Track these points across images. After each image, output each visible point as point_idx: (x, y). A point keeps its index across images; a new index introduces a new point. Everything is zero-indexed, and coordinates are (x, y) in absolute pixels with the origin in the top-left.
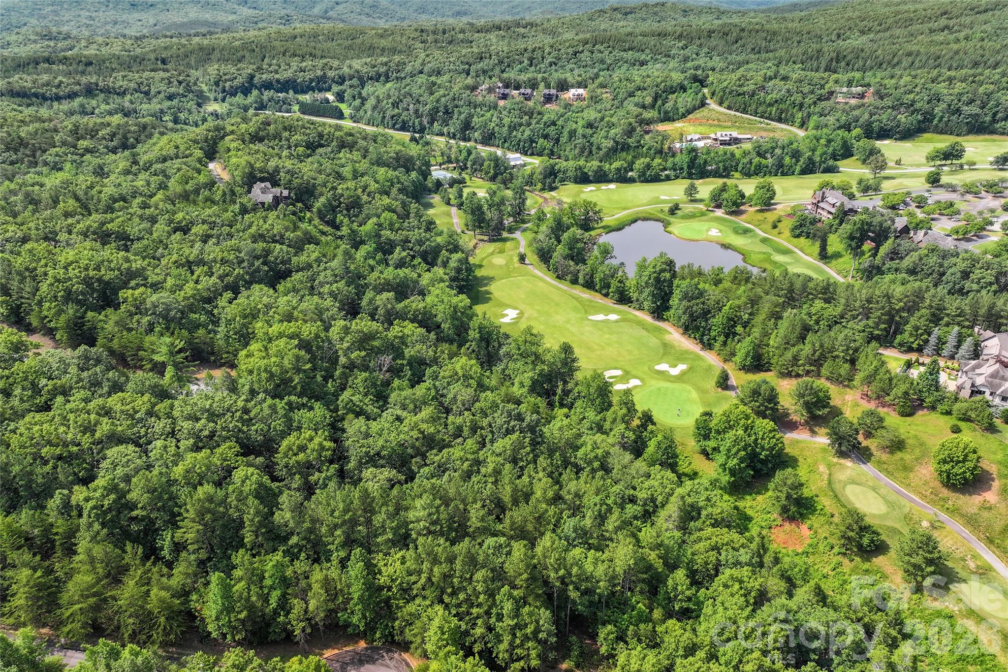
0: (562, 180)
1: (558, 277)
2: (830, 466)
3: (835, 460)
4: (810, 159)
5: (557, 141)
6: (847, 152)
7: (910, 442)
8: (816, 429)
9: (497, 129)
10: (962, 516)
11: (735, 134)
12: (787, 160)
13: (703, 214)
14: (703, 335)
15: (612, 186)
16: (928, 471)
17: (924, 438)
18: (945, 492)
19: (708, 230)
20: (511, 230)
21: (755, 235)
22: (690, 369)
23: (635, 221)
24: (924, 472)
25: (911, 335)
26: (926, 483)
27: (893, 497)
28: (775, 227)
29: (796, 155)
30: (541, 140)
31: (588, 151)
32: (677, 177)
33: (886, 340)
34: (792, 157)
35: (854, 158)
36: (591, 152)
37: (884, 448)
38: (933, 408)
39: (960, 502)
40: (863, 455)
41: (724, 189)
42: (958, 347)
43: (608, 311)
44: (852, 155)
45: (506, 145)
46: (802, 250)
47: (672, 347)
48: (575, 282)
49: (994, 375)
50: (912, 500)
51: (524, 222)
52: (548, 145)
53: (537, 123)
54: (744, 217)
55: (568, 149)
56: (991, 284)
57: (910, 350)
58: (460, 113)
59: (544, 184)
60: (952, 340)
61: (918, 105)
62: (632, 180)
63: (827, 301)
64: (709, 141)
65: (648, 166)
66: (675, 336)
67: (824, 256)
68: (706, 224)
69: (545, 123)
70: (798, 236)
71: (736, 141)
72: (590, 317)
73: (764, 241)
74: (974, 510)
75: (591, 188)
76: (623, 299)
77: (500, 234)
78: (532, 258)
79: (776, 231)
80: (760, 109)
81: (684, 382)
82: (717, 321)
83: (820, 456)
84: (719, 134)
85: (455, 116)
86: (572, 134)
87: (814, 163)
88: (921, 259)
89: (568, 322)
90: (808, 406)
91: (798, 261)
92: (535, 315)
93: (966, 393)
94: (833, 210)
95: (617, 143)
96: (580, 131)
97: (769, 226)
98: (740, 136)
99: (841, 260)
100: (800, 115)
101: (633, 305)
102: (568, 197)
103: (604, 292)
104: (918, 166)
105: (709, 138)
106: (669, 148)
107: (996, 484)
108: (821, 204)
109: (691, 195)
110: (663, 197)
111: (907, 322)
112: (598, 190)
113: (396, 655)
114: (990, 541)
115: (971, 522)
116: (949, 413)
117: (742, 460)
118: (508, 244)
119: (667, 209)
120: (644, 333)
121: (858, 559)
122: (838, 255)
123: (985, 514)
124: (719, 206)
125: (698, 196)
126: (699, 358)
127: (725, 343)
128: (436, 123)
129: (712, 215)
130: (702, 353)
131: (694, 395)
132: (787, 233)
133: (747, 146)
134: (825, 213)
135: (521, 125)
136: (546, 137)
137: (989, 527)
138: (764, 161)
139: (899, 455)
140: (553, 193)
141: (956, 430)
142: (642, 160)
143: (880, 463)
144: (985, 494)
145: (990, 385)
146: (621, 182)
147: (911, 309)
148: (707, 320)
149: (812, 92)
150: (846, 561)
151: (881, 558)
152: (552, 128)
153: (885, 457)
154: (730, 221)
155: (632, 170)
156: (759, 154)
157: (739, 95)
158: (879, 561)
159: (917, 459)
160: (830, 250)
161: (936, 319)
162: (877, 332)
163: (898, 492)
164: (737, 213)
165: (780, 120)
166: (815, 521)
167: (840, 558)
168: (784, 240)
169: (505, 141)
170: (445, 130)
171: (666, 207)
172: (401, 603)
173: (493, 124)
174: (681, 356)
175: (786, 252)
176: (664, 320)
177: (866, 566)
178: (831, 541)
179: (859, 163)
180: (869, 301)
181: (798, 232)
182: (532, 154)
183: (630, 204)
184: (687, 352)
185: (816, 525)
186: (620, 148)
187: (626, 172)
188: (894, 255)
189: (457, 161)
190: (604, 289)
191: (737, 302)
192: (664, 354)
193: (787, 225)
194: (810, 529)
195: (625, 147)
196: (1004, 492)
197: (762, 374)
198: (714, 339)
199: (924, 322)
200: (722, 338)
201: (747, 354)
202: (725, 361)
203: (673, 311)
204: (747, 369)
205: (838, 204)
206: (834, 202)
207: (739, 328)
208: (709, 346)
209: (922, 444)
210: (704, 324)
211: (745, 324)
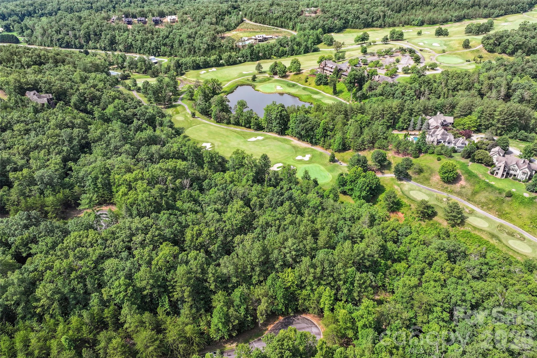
0: (186, 69)
1: (218, 122)
2: (399, 185)
3: (399, 182)
4: (306, 45)
5: (172, 47)
6: (319, 41)
7: (424, 168)
8: (383, 171)
9: (133, 42)
10: (455, 193)
11: (265, 36)
12: (296, 47)
13: (269, 79)
14: (312, 138)
15: (214, 69)
16: (436, 178)
17: (429, 165)
18: (446, 185)
19: (276, 87)
20: (175, 100)
21: (299, 87)
22: (313, 156)
23: (237, 87)
25: (402, 123)
26: (438, 183)
27: (428, 192)
28: (306, 81)
29: (299, 44)
30: (163, 47)
31: (193, 51)
32: (245, 61)
33: (393, 126)
34: (297, 45)
35: (323, 43)
36: (195, 52)
37: (415, 173)
38: (426, 152)
39: (453, 188)
40: (407, 178)
41: (276, 65)
42: (422, 125)
43: (256, 136)
44: (322, 42)
45: (142, 51)
46: (323, 91)
47: (298, 147)
48: (229, 123)
49: (443, 134)
50: (435, 192)
51: (179, 95)
52: (167, 49)
53: (157, 38)
54: (289, 78)
55: (180, 51)
56: (414, 96)
57: (403, 129)
58: (106, 35)
59: (177, 72)
60: (419, 122)
61: (342, 16)
62: (222, 65)
63: (362, 113)
64: (253, 40)
65: (230, 57)
66: (295, 142)
67: (336, 93)
68: (273, 85)
69: (163, 37)
70: (319, 85)
71: (266, 39)
72: (249, 140)
73: (304, 89)
74: (459, 190)
75: (203, 72)
76: (259, 128)
77: (171, 103)
78: (197, 114)
79: (308, 83)
80: (272, 22)
81: (313, 163)
82: (319, 130)
83: (392, 182)
84: (257, 36)
85: (103, 36)
86: (181, 43)
87: (308, 48)
88: (384, 89)
89: (239, 144)
90: (379, 162)
91: (324, 97)
92: (220, 144)
93: (435, 143)
94: (332, 70)
95: (208, 45)
96: (186, 41)
97: (304, 82)
98: (267, 37)
99: (343, 94)
100: (291, 23)
101: (266, 130)
102: (193, 77)
103: (247, 126)
104: (352, 45)
105: (252, 39)
106: (236, 46)
107: (463, 177)
108: (325, 68)
109: (259, 70)
110: (244, 73)
111: (400, 117)
112: (208, 72)
113: (299, 317)
114: (469, 200)
115: (460, 194)
116: (433, 153)
117: (368, 192)
118: (178, 108)
119: (251, 79)
120: (280, 143)
121: (427, 220)
122: (341, 92)
123: (463, 190)
124: (275, 74)
125: (263, 70)
126: (313, 150)
127: (324, 141)
128: (90, 42)
129: (273, 79)
130: (313, 147)
131: (322, 168)
132: (314, 84)
133: (272, 42)
134: (328, 72)
135: (147, 39)
136: (165, 45)
137: (466, 195)
138: (285, 49)
139: (422, 175)
140: (184, 77)
141: (439, 159)
142: (226, 54)
143: (416, 180)
144: (460, 182)
145: (443, 138)
146: (217, 66)
147: (401, 111)
148: (313, 132)
149: (294, 11)
150: (422, 223)
151: (436, 217)
152: (167, 40)
153: (417, 176)
154: (284, 81)
155: (221, 59)
156: (281, 46)
157: (260, 15)
158: (435, 219)
159: (430, 174)
160: (338, 89)
161: (411, 115)
162: (389, 124)
163: (429, 190)
164: (285, 76)
165: (282, 27)
166: (403, 210)
167: (420, 222)
168: (313, 87)
169: (140, 50)
170: (98, 45)
171: (250, 77)
172: (299, 292)
173: (130, 40)
174: (304, 151)
175: (317, 93)
176: (286, 135)
177: (431, 222)
178: (413, 216)
179: (326, 46)
180: (383, 111)
181: (319, 83)
182: (159, 56)
183: (229, 78)
184: (306, 148)
185: (405, 212)
186: (210, 48)
187: (219, 60)
188: (371, 88)
189: (118, 64)
190: (247, 124)
191: (326, 120)
192: (296, 152)
193: (313, 80)
194: (403, 213)
195: (214, 48)
196: (467, 180)
197: (347, 152)
198: (318, 140)
199: (407, 116)
200: (323, 139)
201: (339, 144)
202: (326, 149)
203: (290, 130)
204: (339, 151)
205: (334, 67)
206: (331, 66)
207: (329, 133)
208: (316, 144)
209: (429, 168)
210: (312, 133)
211: (331, 130)
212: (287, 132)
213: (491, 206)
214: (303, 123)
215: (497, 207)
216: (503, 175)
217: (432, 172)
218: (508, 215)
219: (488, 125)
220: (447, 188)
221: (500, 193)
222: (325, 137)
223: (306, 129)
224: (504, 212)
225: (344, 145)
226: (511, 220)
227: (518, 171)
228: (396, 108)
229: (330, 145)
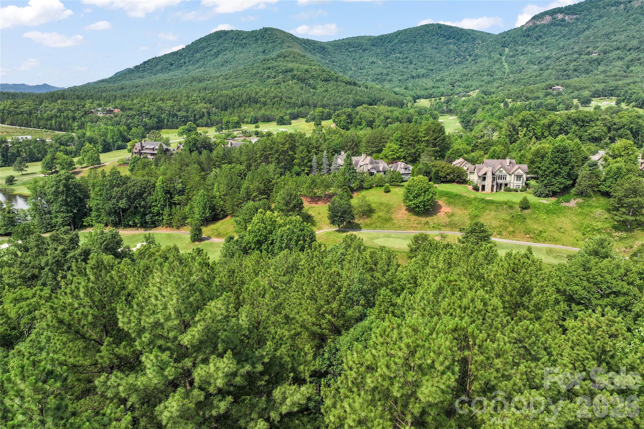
3: (344, 234)
7: (373, 206)
10: (445, 226)
14: (144, 215)
16: (402, 214)
17: (377, 200)
18: (423, 220)
24: (400, 216)
25: (299, 166)
26: (409, 220)
37: (362, 216)
38: (360, 188)
39: (436, 221)
40: (352, 227)
41: (53, 157)
49: (371, 163)
54: (81, 174)
60: (325, 161)
61: (152, 113)
74: (447, 220)
84: (15, 138)
93: (367, 175)
94: (156, 152)
100: (76, 124)
104: (175, 140)
107: (441, 203)
108: (142, 150)
109: (20, 169)
123: (454, 218)
124: (54, 172)
125: (29, 171)
130: (148, 232)
139: (375, 216)
141: (387, 191)
143: (368, 226)
144: (442, 210)
145: (374, 168)
149: (78, 109)
153: (368, 221)
159: (388, 212)
171: (2, 181)
176: (85, 227)
184: (134, 236)
196: (449, 204)
197: (221, 221)
198: (158, 214)
199: (305, 153)
200: (167, 209)
201: (204, 208)
202: (178, 228)
203: (93, 214)
204: (207, 221)
205: (157, 147)
206: (152, 147)
207: (176, 198)
208: (154, 225)
209: (381, 204)
210: (143, 203)
211: (181, 192)
212: (87, 220)
213: (511, 229)
214: (118, 186)
215: (522, 228)
216: (493, 186)
217: (389, 208)
218: (544, 235)
219: (415, 153)
220: (427, 223)
221: (511, 207)
222: (171, 207)
223: (129, 198)
224: (537, 232)
225: (213, 208)
226: (555, 240)
227: (508, 176)
228: (284, 144)
229: (185, 218)
